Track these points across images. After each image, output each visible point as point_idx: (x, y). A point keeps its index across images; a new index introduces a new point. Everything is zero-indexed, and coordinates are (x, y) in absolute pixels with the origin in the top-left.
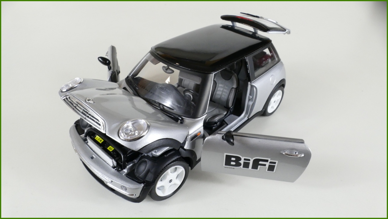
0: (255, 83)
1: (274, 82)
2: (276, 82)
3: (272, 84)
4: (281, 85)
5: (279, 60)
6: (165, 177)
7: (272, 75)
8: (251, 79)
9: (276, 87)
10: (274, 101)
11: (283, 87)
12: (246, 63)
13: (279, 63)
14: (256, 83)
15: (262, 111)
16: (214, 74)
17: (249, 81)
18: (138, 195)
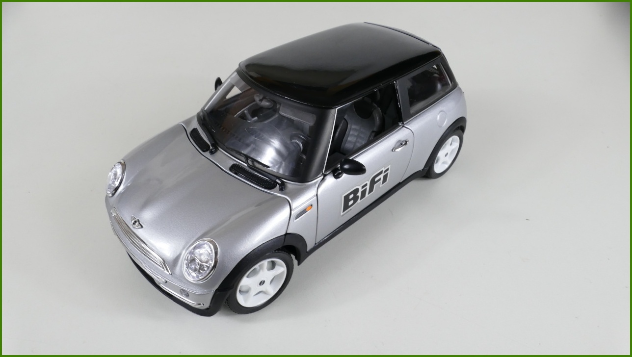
0: (409, 124)
1: (445, 124)
2: (447, 123)
3: (440, 127)
4: (458, 127)
5: (455, 85)
6: (255, 272)
7: (441, 111)
8: (403, 119)
9: (448, 131)
10: (446, 153)
11: (461, 131)
12: (395, 91)
13: (456, 89)
14: (411, 125)
15: (423, 170)
16: (337, 109)
17: (400, 122)
18: (207, 305)
